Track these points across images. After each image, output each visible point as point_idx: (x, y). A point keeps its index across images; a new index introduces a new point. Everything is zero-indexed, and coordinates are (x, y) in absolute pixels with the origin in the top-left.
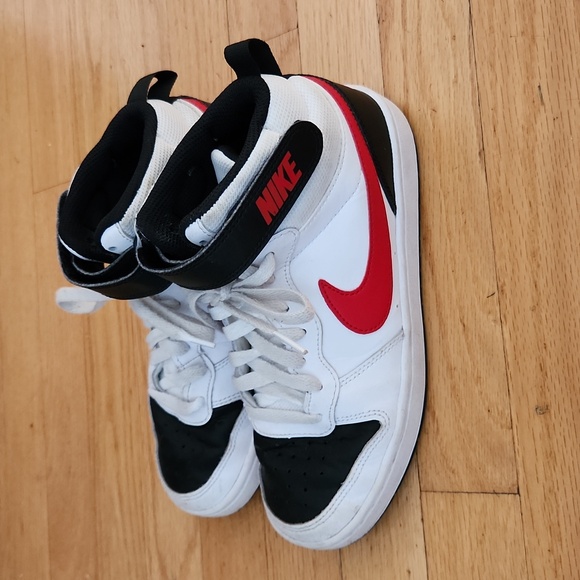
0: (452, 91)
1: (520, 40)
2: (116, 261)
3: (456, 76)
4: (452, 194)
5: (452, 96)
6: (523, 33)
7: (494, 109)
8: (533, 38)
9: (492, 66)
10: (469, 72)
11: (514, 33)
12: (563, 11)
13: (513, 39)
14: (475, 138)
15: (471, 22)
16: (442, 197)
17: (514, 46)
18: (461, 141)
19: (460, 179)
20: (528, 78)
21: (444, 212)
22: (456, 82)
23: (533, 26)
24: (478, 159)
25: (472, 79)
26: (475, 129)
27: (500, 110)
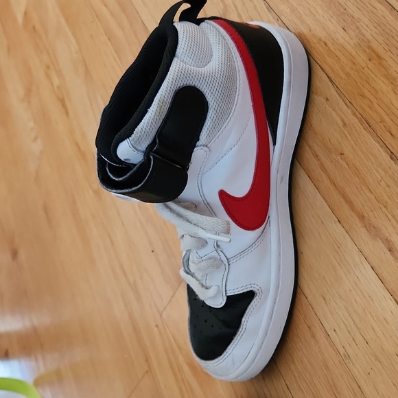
0: (346, 132)
1: (371, 65)
2: (134, 169)
3: (343, 121)
4: (389, 201)
5: (348, 135)
6: (370, 60)
7: (383, 121)
8: (379, 57)
9: (363, 96)
10: (349, 111)
11: (364, 65)
12: (388, 26)
13: (366, 68)
14: (381, 150)
15: (332, 81)
16: (384, 209)
17: (369, 72)
18: (373, 160)
19: (388, 186)
20: (392, 83)
21: (393, 220)
22: (345, 125)
23: (374, 51)
24: (393, 162)
25: (355, 115)
26: (377, 144)
27: (387, 119)
